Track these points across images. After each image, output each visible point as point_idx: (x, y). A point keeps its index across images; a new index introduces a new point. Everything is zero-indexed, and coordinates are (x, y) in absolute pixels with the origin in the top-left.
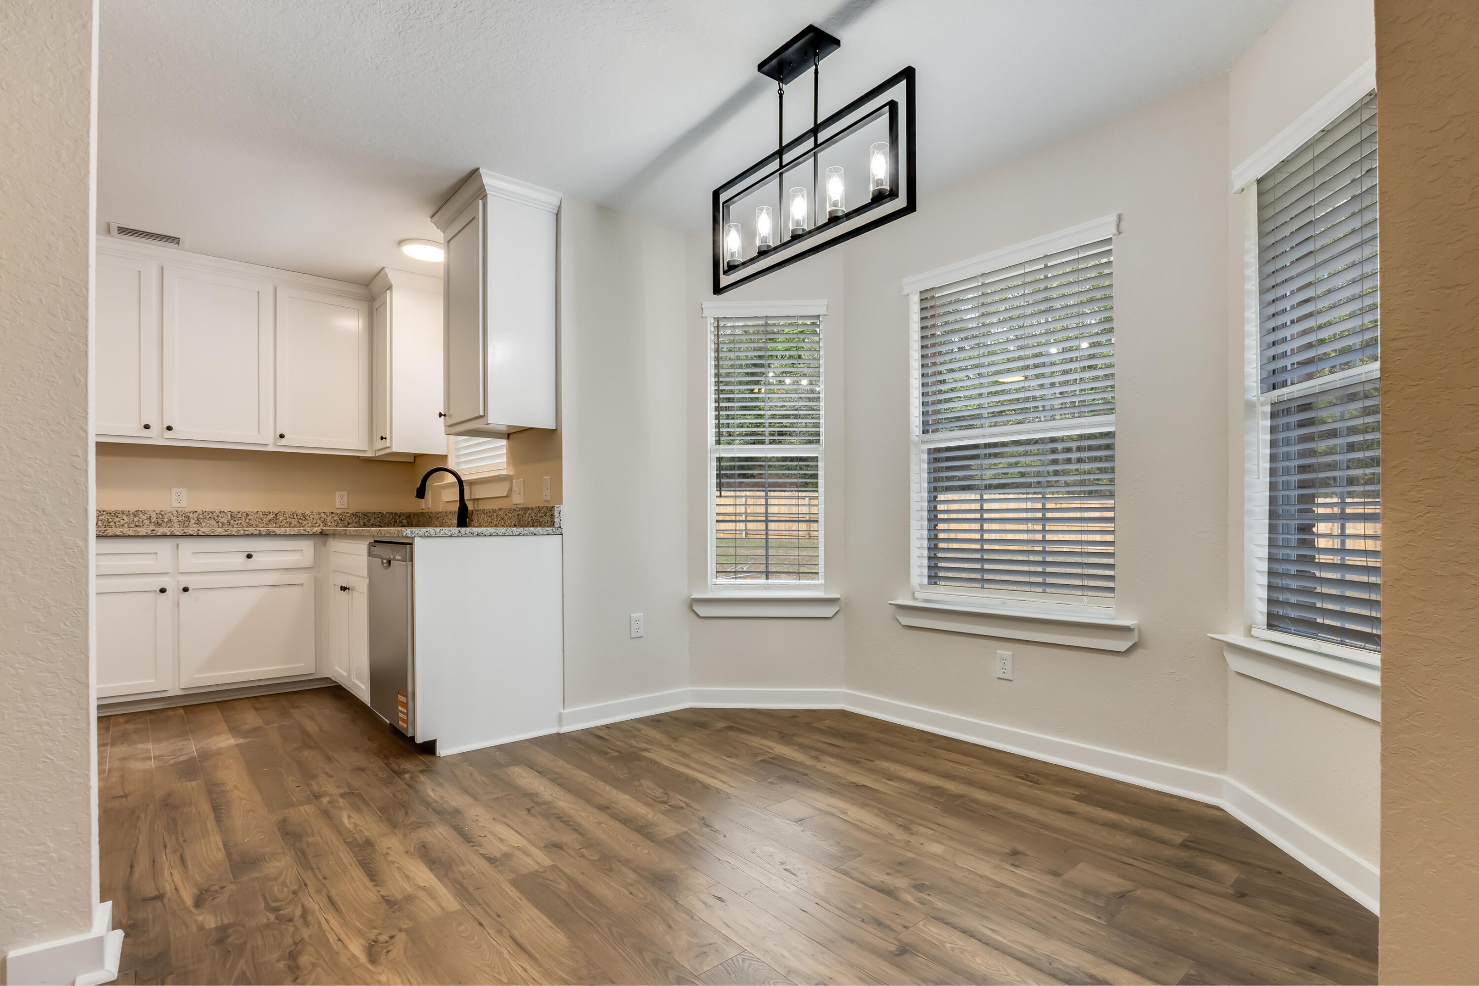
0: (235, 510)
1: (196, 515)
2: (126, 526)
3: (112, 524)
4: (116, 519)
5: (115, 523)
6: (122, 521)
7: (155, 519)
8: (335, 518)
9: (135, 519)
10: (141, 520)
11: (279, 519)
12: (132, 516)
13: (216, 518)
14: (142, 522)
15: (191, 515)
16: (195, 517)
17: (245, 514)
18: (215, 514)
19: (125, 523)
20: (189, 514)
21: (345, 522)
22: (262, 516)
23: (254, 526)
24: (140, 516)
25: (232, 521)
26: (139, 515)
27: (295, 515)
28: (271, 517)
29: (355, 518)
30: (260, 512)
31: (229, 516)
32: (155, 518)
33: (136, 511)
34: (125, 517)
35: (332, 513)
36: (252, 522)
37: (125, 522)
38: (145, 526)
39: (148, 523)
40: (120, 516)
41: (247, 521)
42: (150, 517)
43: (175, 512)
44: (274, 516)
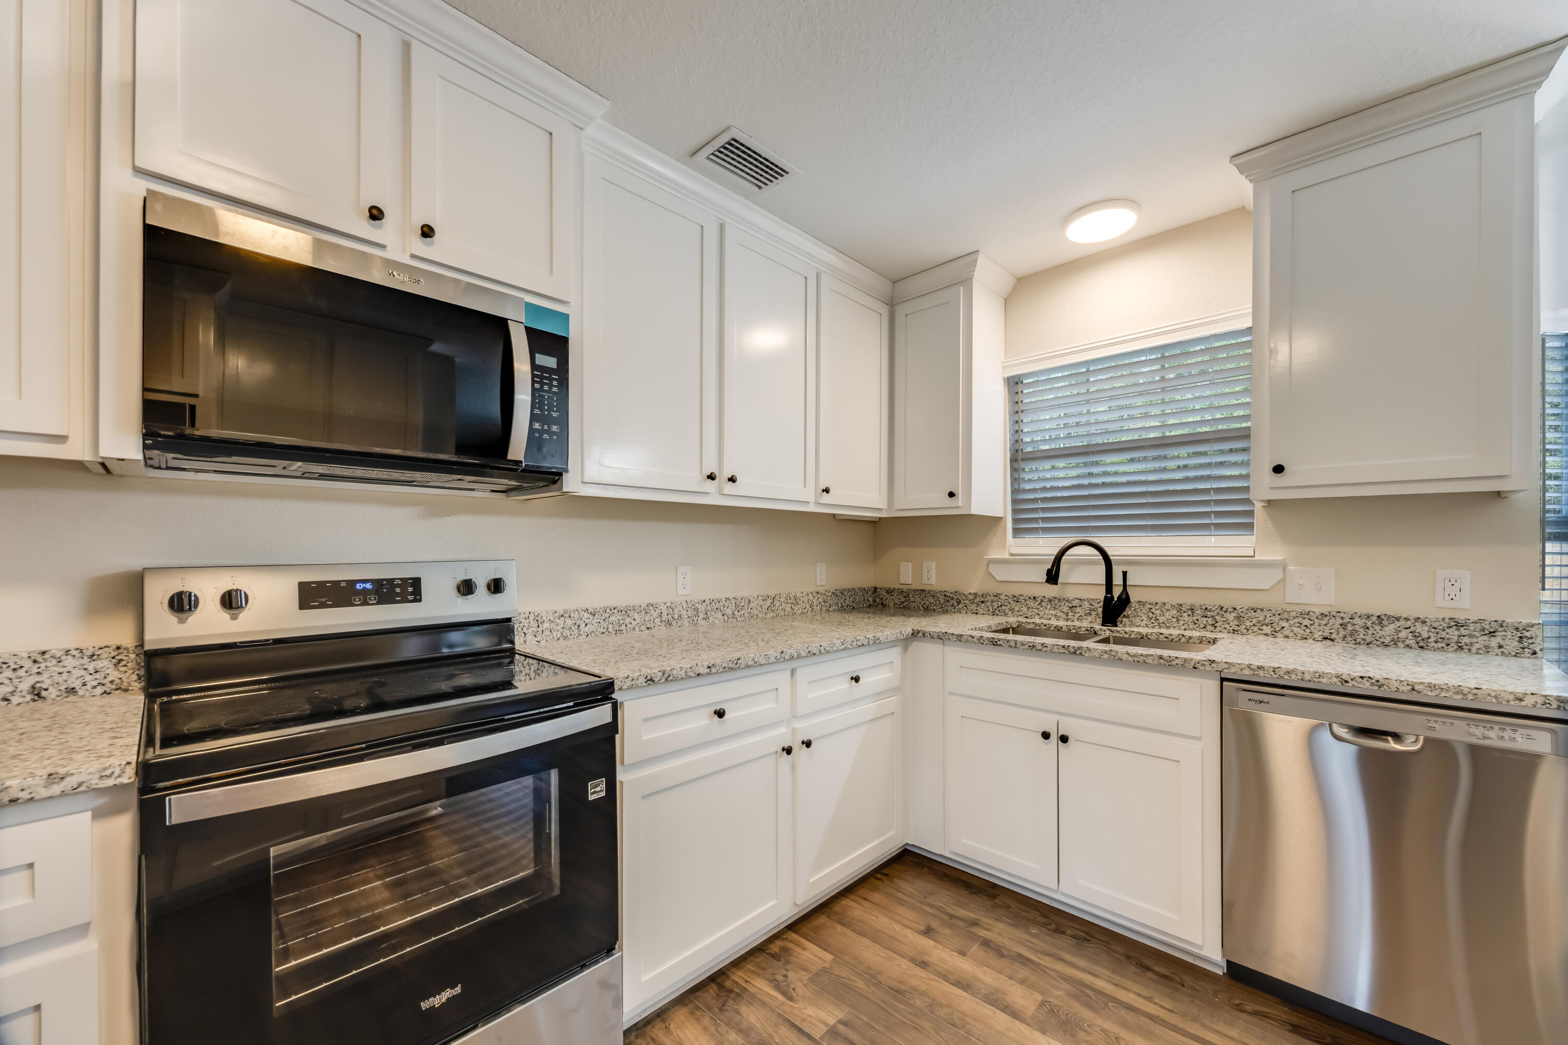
0: (738, 595)
1: (704, 605)
2: (637, 629)
3: (623, 627)
4: (628, 620)
5: (626, 626)
6: (633, 622)
7: (666, 616)
8: (820, 600)
9: (647, 619)
10: (652, 619)
11: (775, 605)
12: (643, 612)
13: (722, 608)
14: (654, 622)
15: (699, 606)
16: (703, 609)
17: (747, 600)
18: (721, 603)
19: (636, 625)
20: (697, 605)
21: (828, 604)
22: (761, 603)
23: (755, 617)
24: (651, 612)
25: (736, 613)
26: (650, 610)
27: (789, 598)
28: (768, 603)
29: (835, 599)
30: (760, 597)
31: (734, 605)
32: (666, 614)
33: (647, 606)
34: (636, 616)
35: (818, 593)
36: (754, 612)
37: (636, 623)
38: (656, 627)
39: (659, 623)
40: (631, 613)
41: (749, 611)
42: (661, 613)
43: (685, 604)
44: (772, 601)
